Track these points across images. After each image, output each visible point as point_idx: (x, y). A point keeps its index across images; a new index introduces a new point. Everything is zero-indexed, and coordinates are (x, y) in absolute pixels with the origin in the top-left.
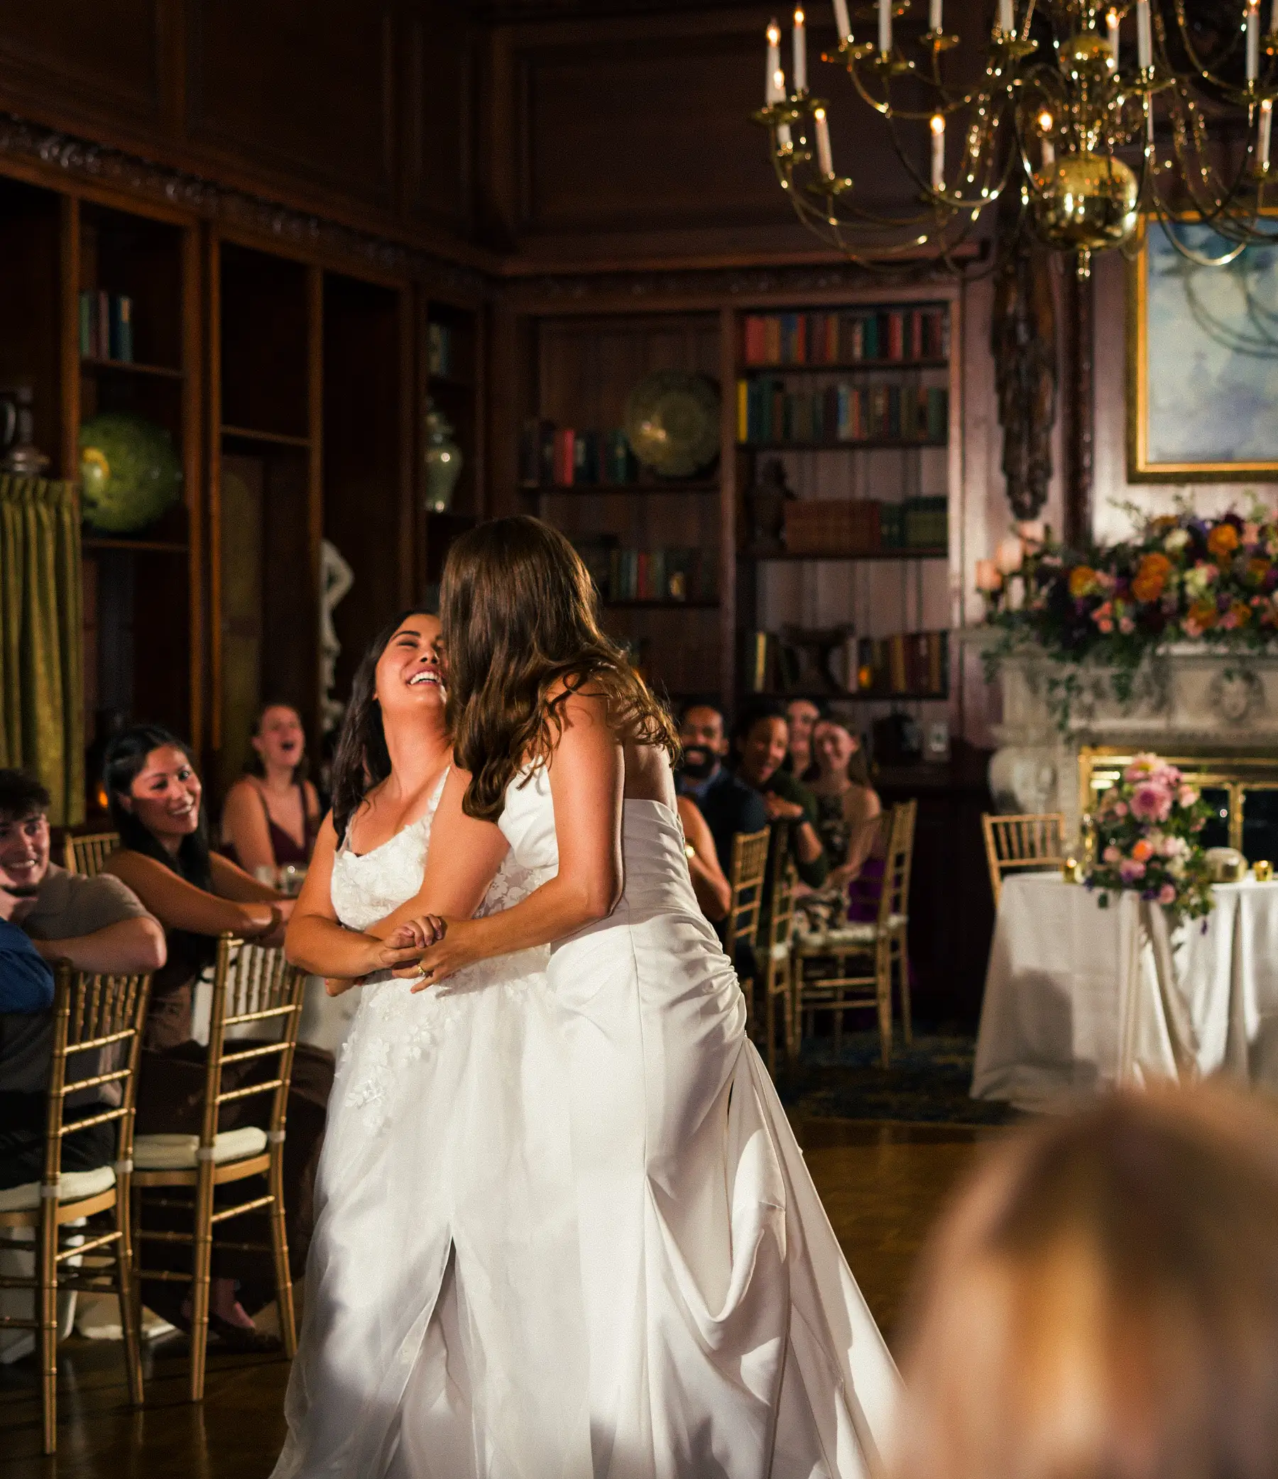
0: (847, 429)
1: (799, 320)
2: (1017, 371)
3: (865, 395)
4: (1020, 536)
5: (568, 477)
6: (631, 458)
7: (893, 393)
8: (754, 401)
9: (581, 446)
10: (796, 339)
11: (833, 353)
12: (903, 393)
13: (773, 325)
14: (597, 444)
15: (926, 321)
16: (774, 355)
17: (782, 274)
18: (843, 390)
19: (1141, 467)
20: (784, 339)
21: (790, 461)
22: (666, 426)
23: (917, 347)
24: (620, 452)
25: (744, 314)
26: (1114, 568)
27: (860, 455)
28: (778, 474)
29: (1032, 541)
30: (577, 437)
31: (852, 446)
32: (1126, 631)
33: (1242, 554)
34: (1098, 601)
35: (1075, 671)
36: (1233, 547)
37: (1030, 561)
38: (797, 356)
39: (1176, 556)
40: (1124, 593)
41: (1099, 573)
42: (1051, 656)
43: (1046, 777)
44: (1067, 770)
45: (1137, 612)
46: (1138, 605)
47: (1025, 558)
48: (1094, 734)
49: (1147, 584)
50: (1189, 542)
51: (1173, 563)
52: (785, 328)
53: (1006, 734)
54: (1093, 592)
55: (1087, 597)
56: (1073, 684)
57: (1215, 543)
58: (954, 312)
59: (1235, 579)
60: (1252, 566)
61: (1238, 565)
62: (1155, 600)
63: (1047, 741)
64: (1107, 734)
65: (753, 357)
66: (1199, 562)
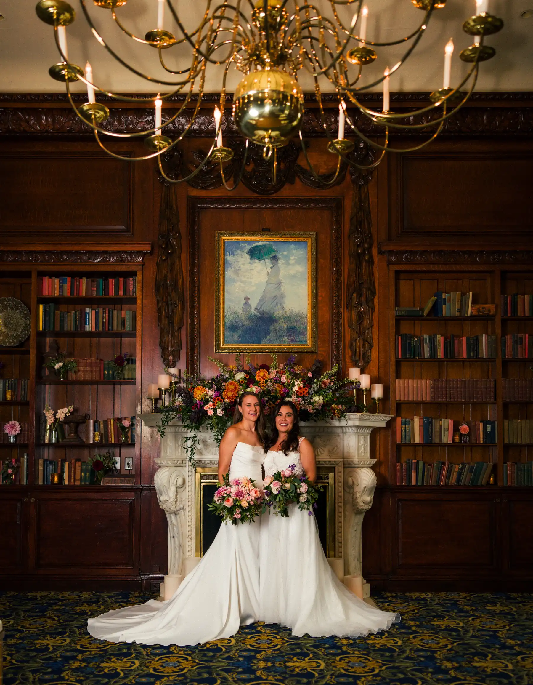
0: (90, 327)
1: (68, 278)
2: (167, 302)
3: (97, 313)
4: (168, 374)
7: (110, 312)
8: (47, 314)
10: (67, 287)
11: (83, 294)
12: (115, 312)
13: (57, 281)
16: (56, 293)
18: (87, 310)
19: (222, 345)
20: (61, 287)
23: (121, 293)
25: (42, 274)
26: (214, 387)
28: (57, 346)
29: (174, 376)
31: (91, 335)
32: (220, 415)
33: (271, 382)
34: (207, 402)
35: (196, 433)
36: (266, 378)
37: (173, 385)
38: (67, 293)
39: (242, 382)
40: (220, 398)
41: (207, 389)
42: (185, 426)
43: (180, 481)
44: (190, 478)
45: (225, 406)
46: (225, 403)
47: (171, 384)
48: (203, 462)
49: (230, 394)
50: (247, 376)
51: (241, 385)
52: (62, 282)
53: (163, 462)
54: (205, 398)
55: (202, 400)
56: (196, 439)
57: (259, 377)
58: (139, 276)
59: (269, 392)
60: (277, 386)
61: (270, 386)
62: (233, 400)
63: (181, 465)
64: (209, 462)
65: (46, 293)
66: (251, 385)
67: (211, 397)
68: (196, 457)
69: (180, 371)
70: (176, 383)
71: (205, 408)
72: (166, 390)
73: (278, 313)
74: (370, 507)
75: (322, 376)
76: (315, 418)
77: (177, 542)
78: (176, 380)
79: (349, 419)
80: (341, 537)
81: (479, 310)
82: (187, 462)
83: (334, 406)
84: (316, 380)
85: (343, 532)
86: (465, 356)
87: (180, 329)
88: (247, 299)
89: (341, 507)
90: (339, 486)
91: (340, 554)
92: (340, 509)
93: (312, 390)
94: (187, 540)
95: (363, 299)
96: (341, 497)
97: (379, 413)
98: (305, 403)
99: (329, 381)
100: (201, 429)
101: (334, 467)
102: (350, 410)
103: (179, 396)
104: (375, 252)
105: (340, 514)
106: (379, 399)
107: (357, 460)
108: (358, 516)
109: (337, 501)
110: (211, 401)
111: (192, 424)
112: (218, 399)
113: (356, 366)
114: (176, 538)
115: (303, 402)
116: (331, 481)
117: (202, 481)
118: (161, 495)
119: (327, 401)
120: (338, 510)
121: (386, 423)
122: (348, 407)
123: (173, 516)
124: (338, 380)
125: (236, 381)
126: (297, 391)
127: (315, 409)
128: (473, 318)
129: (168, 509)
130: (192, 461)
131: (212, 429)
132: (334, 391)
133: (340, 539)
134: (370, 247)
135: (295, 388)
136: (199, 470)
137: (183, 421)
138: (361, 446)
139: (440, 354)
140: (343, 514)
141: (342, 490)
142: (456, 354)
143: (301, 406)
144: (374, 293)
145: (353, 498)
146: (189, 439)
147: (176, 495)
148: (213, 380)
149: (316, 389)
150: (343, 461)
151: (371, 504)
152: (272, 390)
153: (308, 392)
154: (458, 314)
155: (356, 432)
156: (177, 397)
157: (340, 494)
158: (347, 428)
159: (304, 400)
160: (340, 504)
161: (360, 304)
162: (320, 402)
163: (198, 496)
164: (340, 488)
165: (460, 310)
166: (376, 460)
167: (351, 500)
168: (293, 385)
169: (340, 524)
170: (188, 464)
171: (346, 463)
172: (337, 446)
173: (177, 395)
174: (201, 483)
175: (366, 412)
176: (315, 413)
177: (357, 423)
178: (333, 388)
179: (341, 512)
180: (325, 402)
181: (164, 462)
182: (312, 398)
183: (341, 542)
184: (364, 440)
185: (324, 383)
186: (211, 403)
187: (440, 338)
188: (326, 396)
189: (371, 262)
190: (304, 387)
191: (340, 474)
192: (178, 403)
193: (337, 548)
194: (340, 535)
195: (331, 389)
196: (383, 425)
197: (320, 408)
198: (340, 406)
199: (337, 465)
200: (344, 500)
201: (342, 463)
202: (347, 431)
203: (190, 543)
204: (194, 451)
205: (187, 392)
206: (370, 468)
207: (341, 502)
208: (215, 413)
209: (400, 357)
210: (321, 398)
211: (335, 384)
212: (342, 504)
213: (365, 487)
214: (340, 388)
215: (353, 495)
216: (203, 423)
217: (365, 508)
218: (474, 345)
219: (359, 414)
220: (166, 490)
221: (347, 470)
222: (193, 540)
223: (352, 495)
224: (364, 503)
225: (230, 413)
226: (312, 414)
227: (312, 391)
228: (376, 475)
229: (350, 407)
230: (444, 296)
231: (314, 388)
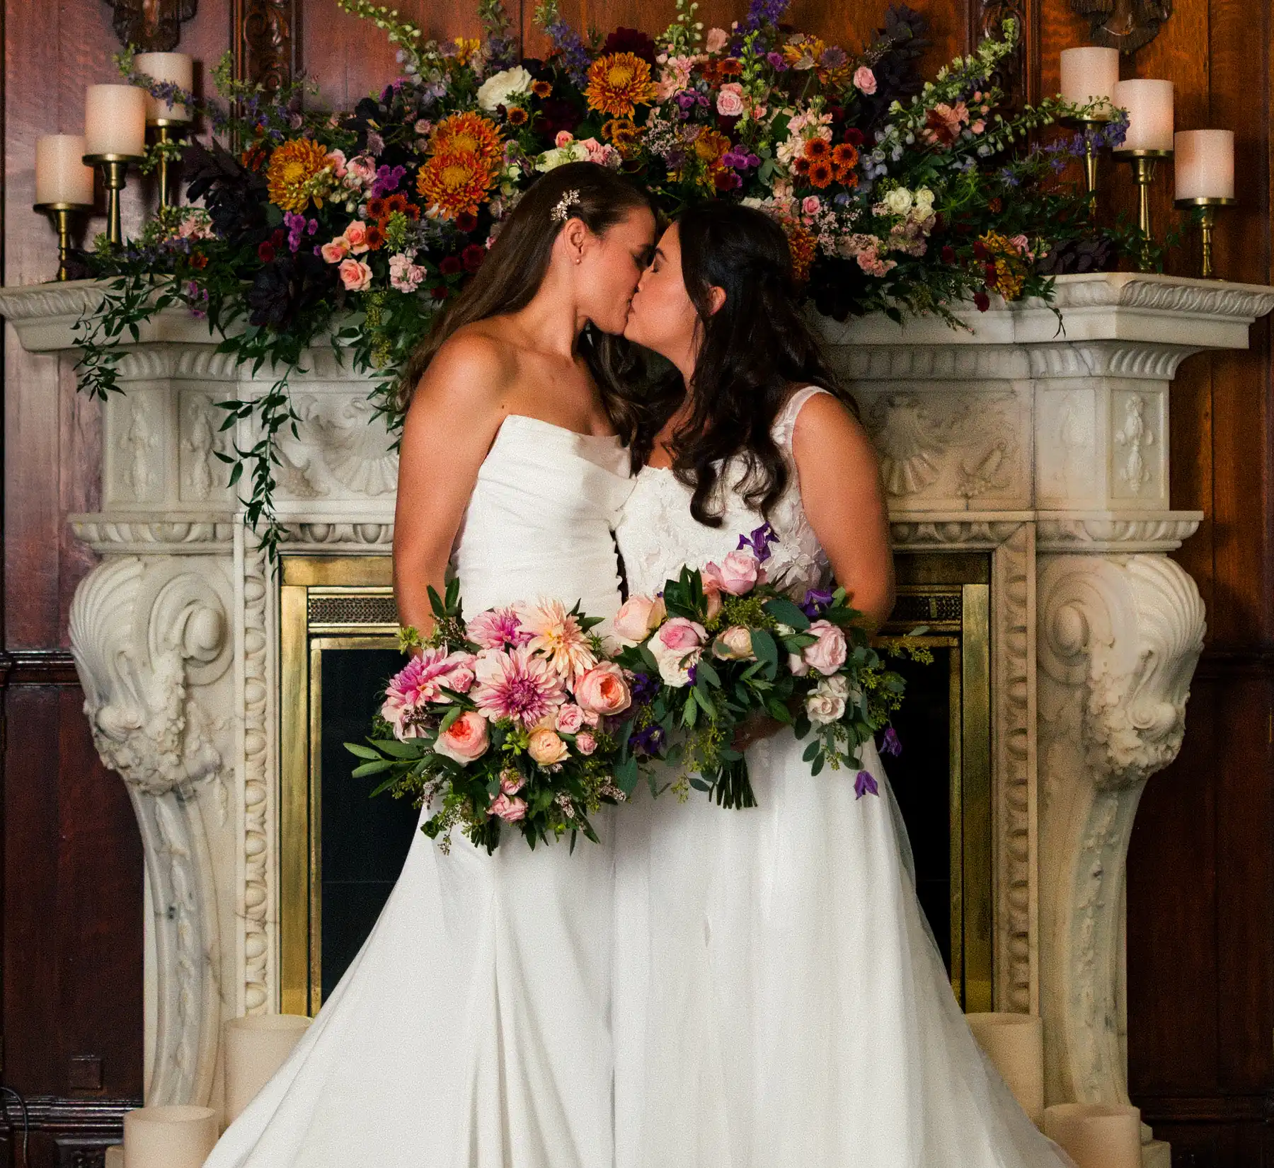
4: (140, 80)
29: (167, 92)
32: (406, 288)
33: (664, 116)
34: (337, 219)
35: (283, 383)
36: (641, 99)
37: (165, 141)
39: (517, 116)
40: (402, 198)
41: (338, 153)
42: (227, 347)
43: (202, 630)
44: (253, 613)
45: (431, 241)
46: (431, 223)
47: (151, 132)
48: (320, 531)
49: (454, 177)
50: (540, 88)
51: (509, 134)
53: (112, 531)
54: (325, 198)
55: (310, 210)
56: (280, 410)
57: (604, 90)
59: (657, 166)
60: (696, 139)
61: (660, 136)
62: (474, 211)
63: (209, 546)
64: (348, 530)
66: (563, 134)
67: (356, 196)
68: (283, 507)
69: (197, 69)
70: (176, 130)
71: (328, 252)
72: (128, 166)
74: (1170, 757)
75: (928, 86)
76: (891, 301)
77: (189, 940)
78: (178, 113)
79: (1068, 304)
80: (1025, 909)
82: (238, 529)
83: (992, 240)
84: (895, 106)
85: (1033, 885)
89: (1023, 755)
90: (1010, 646)
91: (1020, 996)
92: (1019, 764)
93: (878, 154)
94: (241, 926)
96: (1023, 704)
97: (1213, 276)
98: (841, 221)
99: (963, 112)
100: (306, 361)
101: (988, 555)
102: (1070, 257)
103: (193, 196)
105: (1018, 794)
106: (1214, 205)
107: (1109, 516)
108: (1112, 803)
109: (1002, 727)
110: (355, 216)
111: (261, 335)
112: (394, 206)
113: (1093, 37)
114: (185, 922)
115: (831, 217)
116: (973, 624)
117: (317, 627)
118: (105, 698)
119: (956, 214)
120: (1011, 770)
121: (1252, 328)
122: (1061, 246)
123: (166, 810)
124: (1008, 108)
125: (483, 114)
126: (802, 165)
127: (897, 255)
129: (141, 774)
130: (263, 525)
131: (363, 360)
132: (988, 165)
133: (1019, 915)
135: (791, 150)
136: (298, 569)
137: (213, 322)
138: (1127, 444)
140: (1033, 789)
141: (1027, 667)
143: (824, 239)
145: (1085, 709)
146: (248, 411)
147: (184, 702)
148: (367, 107)
149: (897, 151)
150: (1036, 522)
151: (1176, 742)
152: (675, 155)
153: (860, 169)
155: (1098, 370)
156: (185, 201)
157: (1019, 691)
158: (1054, 354)
159: (834, 207)
160: (1018, 741)
162: (920, 218)
163: (295, 704)
164: (1018, 662)
166: (1199, 515)
167: (1072, 715)
168: (780, 133)
169: (1019, 844)
170: (244, 538)
171: (1049, 529)
172: (1001, 447)
173: (186, 187)
174: (311, 636)
175: (1153, 270)
176: (892, 275)
177: (1109, 327)
178: (983, 150)
179: (1024, 782)
180: (947, 217)
181: (119, 534)
182: (875, 197)
183: (1024, 935)
184: (1141, 415)
185: (937, 122)
186: (357, 227)
188: (952, 188)
190: (833, 143)
191: (1018, 588)
192: (187, 229)
193: (1003, 964)
194: (1018, 895)
195: (973, 152)
196: (1238, 338)
197: (920, 250)
198: (1021, 241)
199: (1004, 540)
200: (1040, 717)
201: (1031, 529)
202: (1057, 367)
203: (253, 945)
204: (273, 475)
205: (237, 173)
206: (1172, 554)
207: (1024, 731)
208: (381, 278)
210: (925, 198)
211: (991, 127)
212: (1030, 744)
213: (1151, 653)
214: (1019, 147)
215: (1089, 692)
216: (320, 330)
217: (1144, 761)
219: (1119, 281)
220: (132, 674)
221: (1058, 567)
222: (271, 929)
223: (1078, 694)
224: (1140, 732)
225: (453, 277)
226: (876, 282)
227: (875, 164)
228: (1202, 594)
229: (1071, 247)
231: (888, 149)
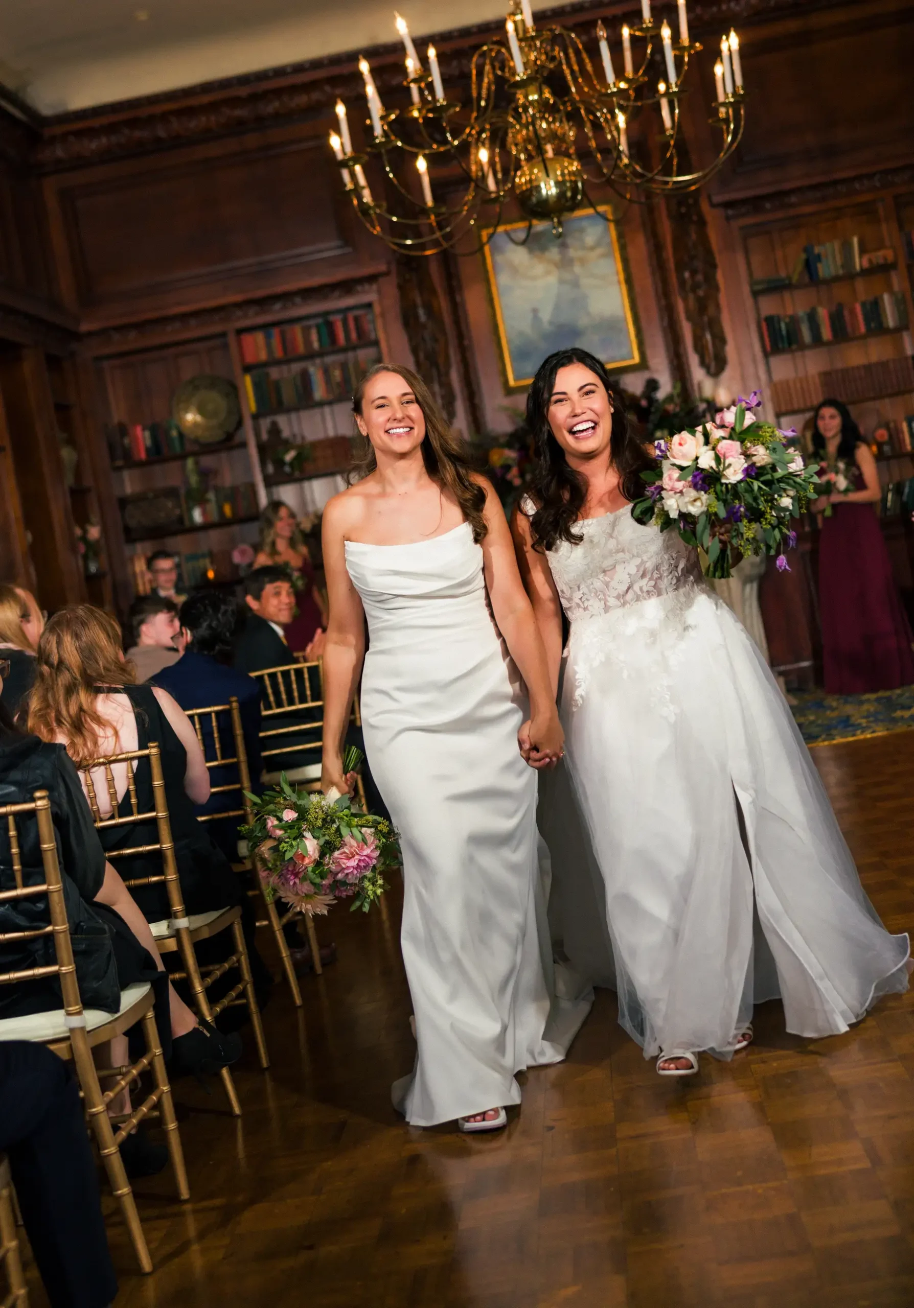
0: (319, 393)
1: (275, 332)
3: (326, 371)
5: (143, 456)
6: (181, 435)
7: (344, 367)
8: (257, 386)
9: (147, 434)
10: (276, 342)
11: (301, 349)
12: (351, 366)
13: (260, 337)
14: (158, 432)
15: (357, 319)
16: (263, 356)
17: (263, 303)
18: (312, 370)
19: (512, 382)
20: (268, 345)
21: (282, 421)
22: (201, 411)
23: (354, 335)
24: (174, 433)
25: (240, 332)
26: (517, 446)
27: (327, 410)
28: (275, 430)
30: (144, 429)
31: (321, 404)
38: (278, 354)
41: (506, 450)
52: (268, 337)
58: (377, 309)
65: (249, 359)
73: (583, 322)
81: (870, 261)
86: (863, 329)
87: (447, 374)
88: (535, 311)
95: (700, 277)
104: (705, 206)
112: (524, 462)
128: (864, 272)
134: (697, 202)
139: (826, 333)
142: (849, 330)
144: (714, 266)
154: (841, 272)
161: (695, 287)
165: (843, 266)
187: (823, 313)
189: (702, 223)
209: (768, 348)
218: (874, 311)
230: (817, 250)
